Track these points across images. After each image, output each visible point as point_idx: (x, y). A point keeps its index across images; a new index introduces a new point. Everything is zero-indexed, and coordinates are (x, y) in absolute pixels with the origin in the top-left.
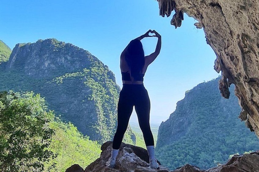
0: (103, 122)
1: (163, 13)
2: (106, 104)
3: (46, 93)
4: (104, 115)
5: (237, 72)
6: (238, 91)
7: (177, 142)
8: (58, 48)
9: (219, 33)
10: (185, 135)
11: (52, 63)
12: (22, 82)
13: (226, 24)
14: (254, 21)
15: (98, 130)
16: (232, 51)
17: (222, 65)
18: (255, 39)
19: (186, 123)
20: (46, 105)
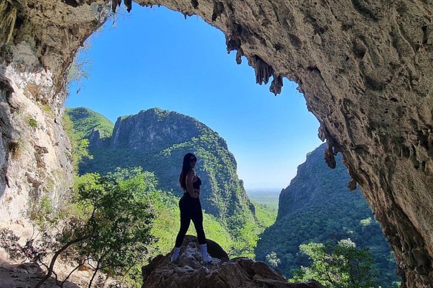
0: (218, 193)
1: (259, 80)
2: (220, 174)
3: (155, 167)
4: (218, 186)
5: (342, 140)
6: (345, 159)
7: (301, 210)
8: (162, 117)
9: (320, 99)
10: (309, 202)
11: (158, 134)
12: (129, 157)
13: (327, 89)
14: (355, 84)
15: (213, 202)
16: (336, 118)
17: (326, 132)
18: (358, 104)
19: (309, 189)
20: (156, 180)
